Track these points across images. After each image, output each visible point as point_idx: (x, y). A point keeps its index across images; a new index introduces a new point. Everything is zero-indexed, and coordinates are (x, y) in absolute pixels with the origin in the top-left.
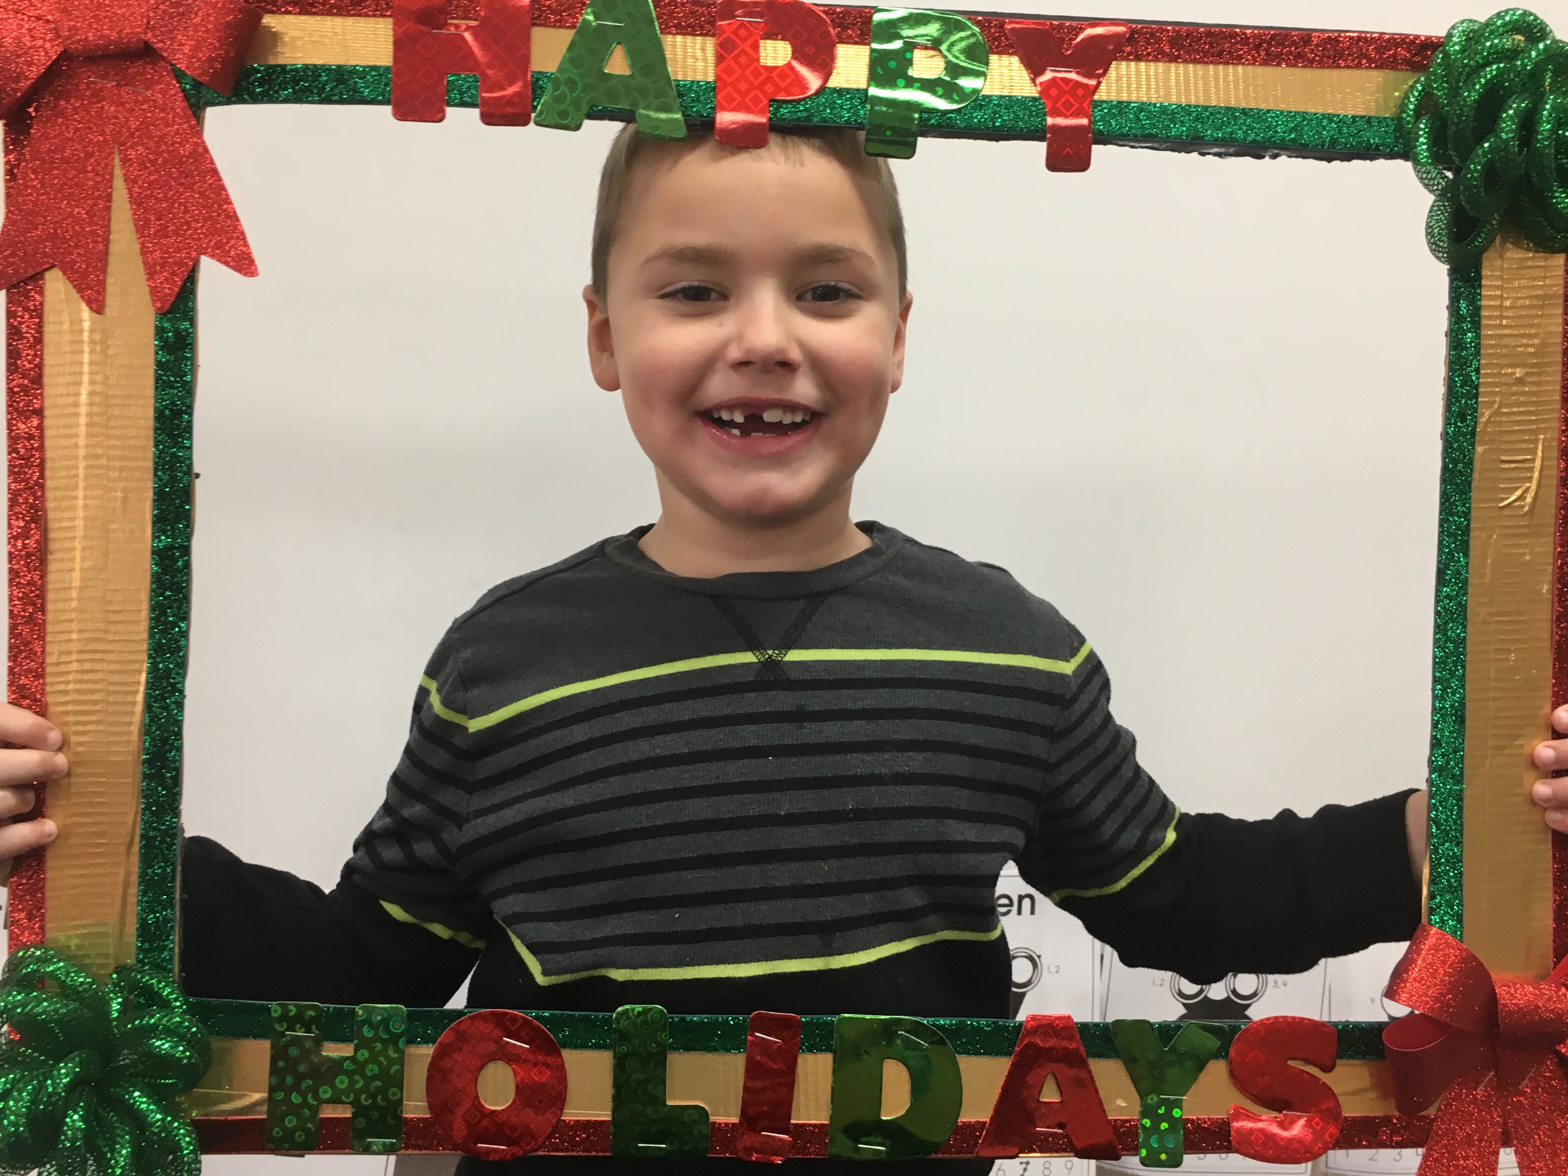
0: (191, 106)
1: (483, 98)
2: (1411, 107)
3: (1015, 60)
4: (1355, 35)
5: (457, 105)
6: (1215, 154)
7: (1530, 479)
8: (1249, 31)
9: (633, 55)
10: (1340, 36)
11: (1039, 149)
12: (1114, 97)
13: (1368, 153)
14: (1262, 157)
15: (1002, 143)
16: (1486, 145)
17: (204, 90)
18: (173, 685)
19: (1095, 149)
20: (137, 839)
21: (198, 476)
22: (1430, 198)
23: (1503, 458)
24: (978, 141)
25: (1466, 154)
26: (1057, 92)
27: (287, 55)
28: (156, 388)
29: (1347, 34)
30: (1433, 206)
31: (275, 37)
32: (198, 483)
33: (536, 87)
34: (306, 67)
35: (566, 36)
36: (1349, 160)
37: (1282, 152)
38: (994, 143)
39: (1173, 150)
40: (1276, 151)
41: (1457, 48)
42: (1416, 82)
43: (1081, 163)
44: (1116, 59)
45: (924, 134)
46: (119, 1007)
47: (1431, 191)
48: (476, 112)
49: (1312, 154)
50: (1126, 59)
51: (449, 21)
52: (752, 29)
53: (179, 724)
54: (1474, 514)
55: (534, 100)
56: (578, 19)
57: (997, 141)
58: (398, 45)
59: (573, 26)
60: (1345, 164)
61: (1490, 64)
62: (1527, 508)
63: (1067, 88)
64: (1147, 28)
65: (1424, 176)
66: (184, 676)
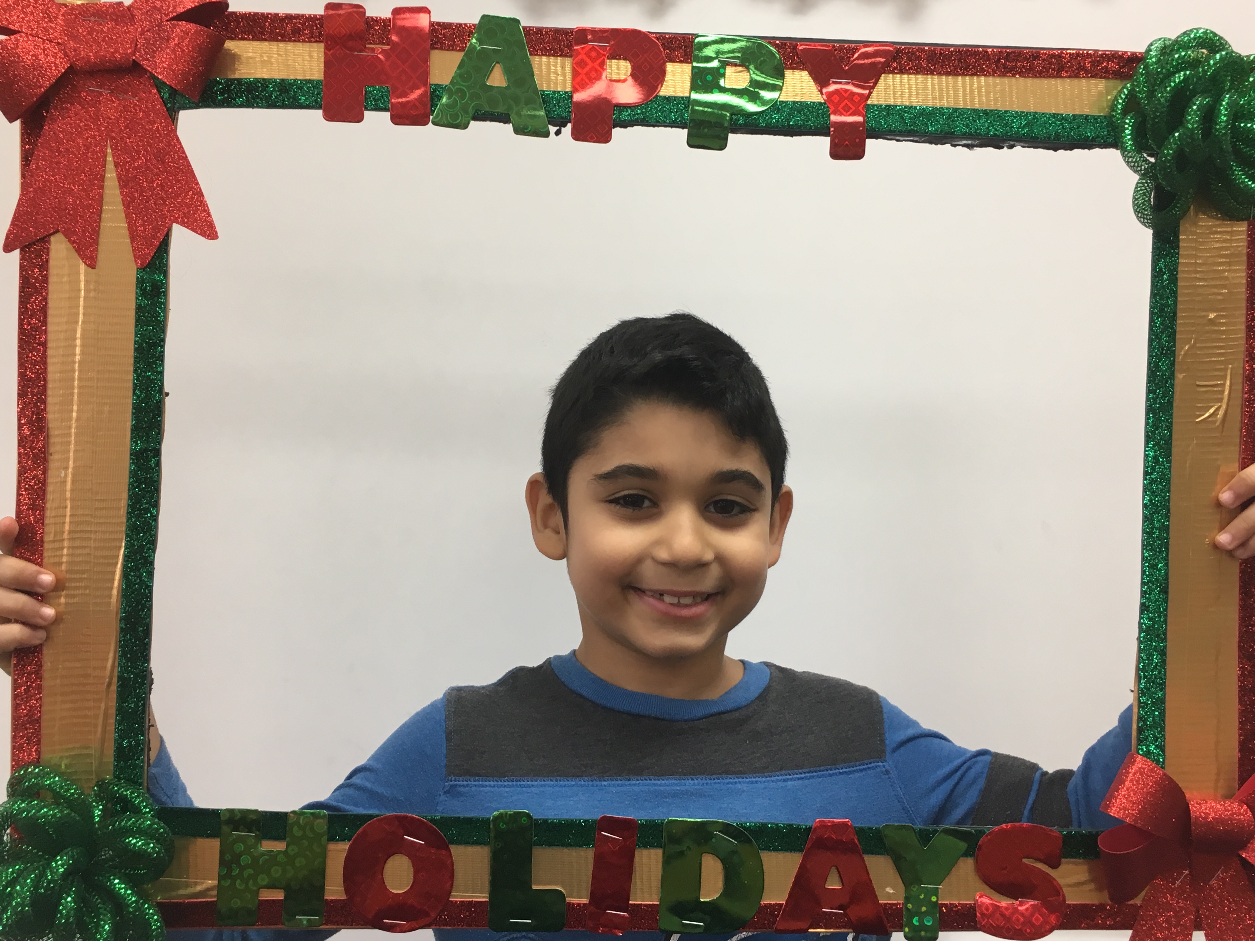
0: (168, 109)
1: (392, 103)
2: (1119, 106)
3: (805, 74)
4: (1074, 52)
5: (372, 110)
6: (964, 146)
7: (1221, 400)
8: (990, 50)
9: (508, 72)
10: (1062, 53)
11: (825, 142)
12: (882, 102)
13: (1087, 144)
14: (1003, 147)
15: (796, 138)
16: (1177, 134)
17: (178, 98)
18: (146, 559)
19: (869, 142)
20: (115, 680)
21: (167, 394)
22: (1136, 178)
23: (1198, 383)
24: (777, 137)
25: (1161, 141)
26: (838, 98)
27: (242, 71)
28: (136, 326)
29: (1068, 51)
30: (1138, 183)
31: (234, 58)
32: (167, 399)
33: (434, 95)
34: (257, 80)
35: (456, 57)
36: (1071, 149)
37: (1016, 144)
38: (789, 138)
39: (931, 143)
40: (1012, 143)
41: (1154, 60)
42: (1123, 88)
43: (858, 153)
44: (885, 73)
45: (734, 132)
46: (100, 813)
47: (1135, 172)
48: (387, 115)
49: (1041, 145)
50: (893, 72)
51: (367, 46)
52: (602, 52)
53: (150, 588)
54: (1175, 428)
55: (432, 106)
56: (466, 44)
57: (792, 136)
58: (327, 64)
59: (462, 49)
60: (1068, 152)
61: (1179, 71)
62: (1218, 424)
63: (846, 95)
64: (909, 48)
65: (1130, 160)
66: (154, 551)
